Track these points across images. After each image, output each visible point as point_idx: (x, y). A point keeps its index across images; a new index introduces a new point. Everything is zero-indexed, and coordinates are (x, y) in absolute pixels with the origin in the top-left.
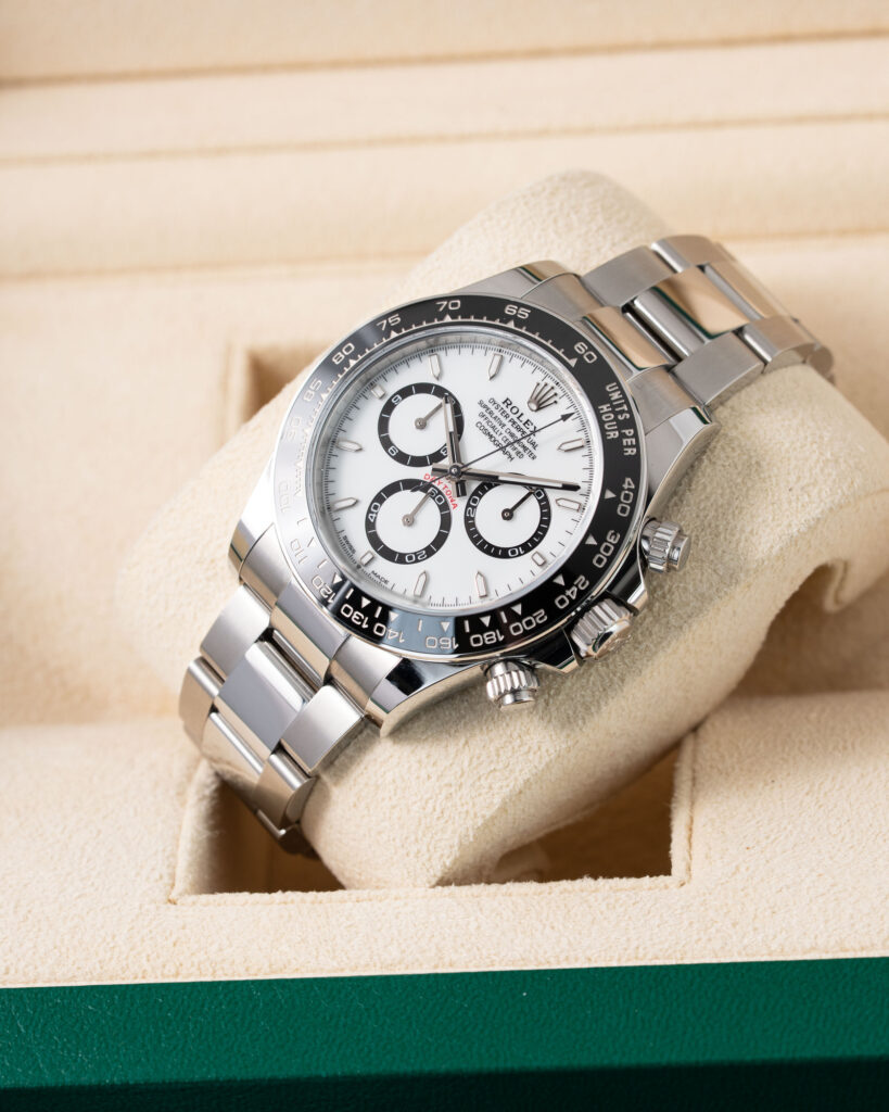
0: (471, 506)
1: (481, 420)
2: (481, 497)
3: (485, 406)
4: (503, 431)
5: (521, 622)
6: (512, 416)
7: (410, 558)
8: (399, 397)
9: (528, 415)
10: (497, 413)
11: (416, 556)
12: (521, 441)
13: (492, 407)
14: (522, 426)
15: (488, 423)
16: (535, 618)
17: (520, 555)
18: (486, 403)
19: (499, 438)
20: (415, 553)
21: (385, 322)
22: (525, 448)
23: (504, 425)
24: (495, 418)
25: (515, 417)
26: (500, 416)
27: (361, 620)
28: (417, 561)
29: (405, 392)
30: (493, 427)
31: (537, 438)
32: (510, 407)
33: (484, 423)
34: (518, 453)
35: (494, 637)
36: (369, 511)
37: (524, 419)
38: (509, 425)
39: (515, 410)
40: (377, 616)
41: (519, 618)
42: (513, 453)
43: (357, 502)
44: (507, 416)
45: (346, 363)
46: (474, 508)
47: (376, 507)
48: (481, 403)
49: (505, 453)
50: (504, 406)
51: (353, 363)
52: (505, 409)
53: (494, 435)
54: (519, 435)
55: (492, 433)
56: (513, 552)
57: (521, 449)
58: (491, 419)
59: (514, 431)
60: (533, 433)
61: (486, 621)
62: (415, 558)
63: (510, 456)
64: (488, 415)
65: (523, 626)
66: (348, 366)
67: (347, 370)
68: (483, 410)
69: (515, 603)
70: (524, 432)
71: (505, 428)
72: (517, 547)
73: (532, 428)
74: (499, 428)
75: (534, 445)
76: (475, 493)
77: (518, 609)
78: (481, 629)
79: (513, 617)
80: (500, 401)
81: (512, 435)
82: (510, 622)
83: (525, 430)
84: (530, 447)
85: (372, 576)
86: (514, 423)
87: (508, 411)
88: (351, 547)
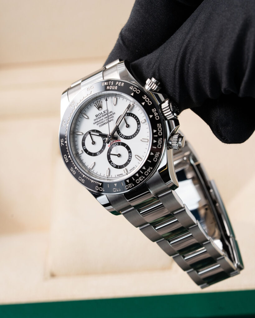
0: (122, 136)
1: (99, 125)
2: (120, 132)
3: (95, 123)
4: (104, 120)
5: (159, 131)
6: (101, 116)
7: (130, 158)
8: (84, 147)
9: (102, 111)
10: (98, 120)
11: (130, 156)
12: (109, 115)
13: (96, 121)
14: (105, 114)
15: (100, 123)
16: (159, 127)
17: (140, 126)
18: (94, 122)
19: (106, 122)
20: (129, 157)
21: (62, 143)
22: (111, 115)
23: (103, 119)
24: (100, 121)
25: (102, 115)
26: (99, 119)
27: (142, 178)
28: (131, 157)
29: (83, 145)
30: (102, 122)
31: (110, 111)
32: (98, 116)
33: (100, 124)
34: (112, 117)
35: (160, 141)
36: (113, 166)
37: (103, 113)
38: (103, 117)
39: (100, 114)
40: (142, 173)
41: (157, 132)
42: (111, 119)
43: (109, 169)
44: (100, 117)
45: (69, 159)
46: (122, 135)
47: (112, 164)
48: (94, 124)
49: (110, 121)
50: (97, 117)
51: (69, 157)
52: (98, 117)
53: (104, 123)
54: (107, 116)
55: (103, 123)
56: (139, 128)
57: (111, 116)
58: (100, 122)
59: (105, 117)
60: (108, 111)
61: (155, 141)
62: (130, 157)
63: (112, 120)
64: (98, 123)
65: (160, 131)
66: (70, 158)
67: (71, 159)
68: (96, 123)
69: (153, 131)
70: (107, 114)
71: (104, 119)
72: (138, 126)
73: (106, 111)
74: (103, 121)
75: (111, 112)
76: (118, 134)
77: (155, 131)
78: (157, 144)
79: (156, 133)
80: (95, 118)
81: (106, 117)
82: (158, 135)
83: (106, 113)
84: (111, 113)
85: (131, 171)
86: (103, 116)
87: (99, 116)
88: (121, 175)
